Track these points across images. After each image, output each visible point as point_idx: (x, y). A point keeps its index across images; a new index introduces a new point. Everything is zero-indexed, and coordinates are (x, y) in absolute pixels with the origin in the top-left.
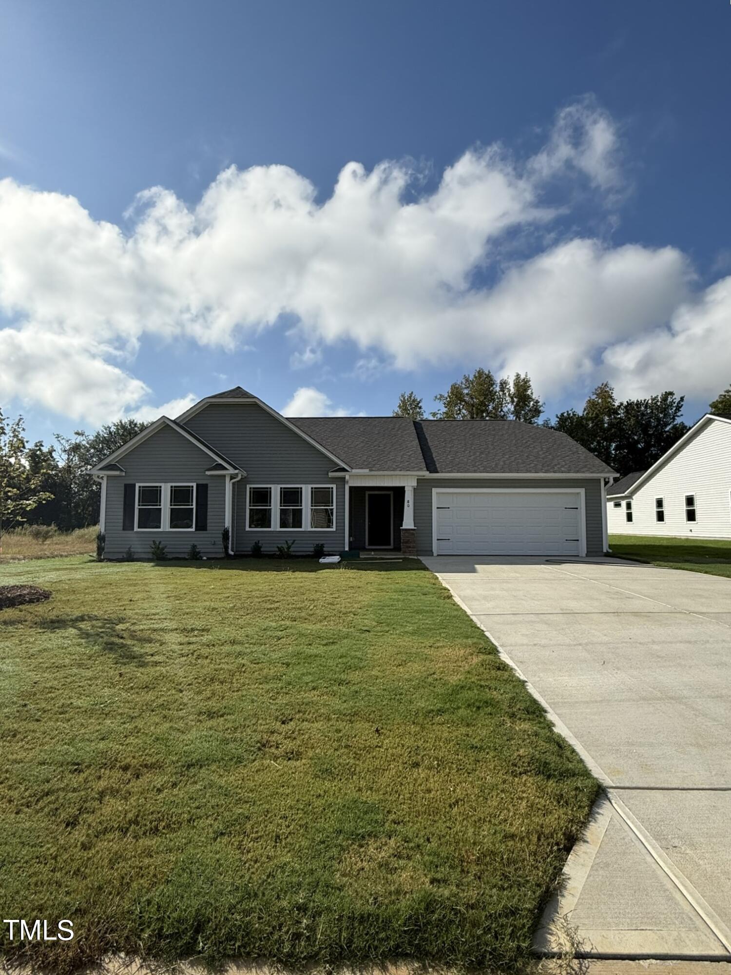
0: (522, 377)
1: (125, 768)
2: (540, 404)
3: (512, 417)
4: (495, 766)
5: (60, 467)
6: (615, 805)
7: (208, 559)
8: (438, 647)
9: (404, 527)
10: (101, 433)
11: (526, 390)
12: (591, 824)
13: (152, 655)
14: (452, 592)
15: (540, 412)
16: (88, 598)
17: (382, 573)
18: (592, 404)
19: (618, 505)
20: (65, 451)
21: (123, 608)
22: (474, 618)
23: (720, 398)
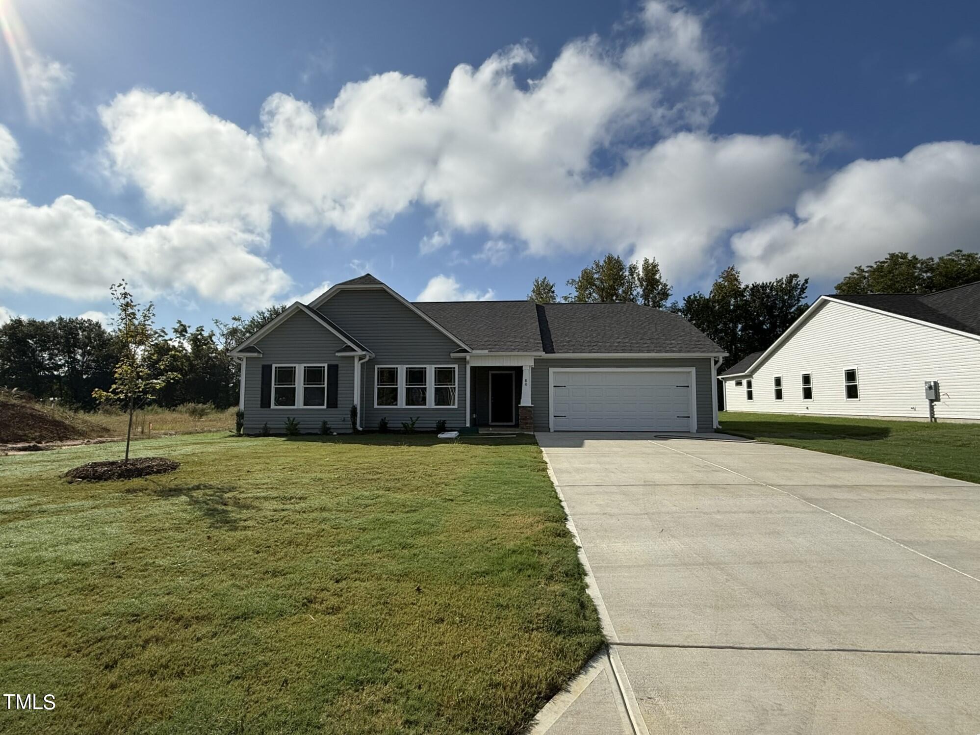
0: (651, 261)
1: (178, 620)
2: (668, 287)
3: (640, 301)
4: (512, 622)
5: (219, 350)
6: (611, 659)
7: (338, 434)
8: (510, 515)
9: (522, 404)
10: (256, 318)
11: (655, 274)
12: (581, 676)
13: (245, 520)
14: (549, 466)
15: (668, 295)
16: (212, 469)
17: (492, 447)
18: (718, 287)
19: (739, 384)
20: (223, 335)
21: (238, 478)
22: (558, 490)
23: (845, 280)
